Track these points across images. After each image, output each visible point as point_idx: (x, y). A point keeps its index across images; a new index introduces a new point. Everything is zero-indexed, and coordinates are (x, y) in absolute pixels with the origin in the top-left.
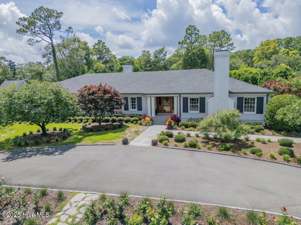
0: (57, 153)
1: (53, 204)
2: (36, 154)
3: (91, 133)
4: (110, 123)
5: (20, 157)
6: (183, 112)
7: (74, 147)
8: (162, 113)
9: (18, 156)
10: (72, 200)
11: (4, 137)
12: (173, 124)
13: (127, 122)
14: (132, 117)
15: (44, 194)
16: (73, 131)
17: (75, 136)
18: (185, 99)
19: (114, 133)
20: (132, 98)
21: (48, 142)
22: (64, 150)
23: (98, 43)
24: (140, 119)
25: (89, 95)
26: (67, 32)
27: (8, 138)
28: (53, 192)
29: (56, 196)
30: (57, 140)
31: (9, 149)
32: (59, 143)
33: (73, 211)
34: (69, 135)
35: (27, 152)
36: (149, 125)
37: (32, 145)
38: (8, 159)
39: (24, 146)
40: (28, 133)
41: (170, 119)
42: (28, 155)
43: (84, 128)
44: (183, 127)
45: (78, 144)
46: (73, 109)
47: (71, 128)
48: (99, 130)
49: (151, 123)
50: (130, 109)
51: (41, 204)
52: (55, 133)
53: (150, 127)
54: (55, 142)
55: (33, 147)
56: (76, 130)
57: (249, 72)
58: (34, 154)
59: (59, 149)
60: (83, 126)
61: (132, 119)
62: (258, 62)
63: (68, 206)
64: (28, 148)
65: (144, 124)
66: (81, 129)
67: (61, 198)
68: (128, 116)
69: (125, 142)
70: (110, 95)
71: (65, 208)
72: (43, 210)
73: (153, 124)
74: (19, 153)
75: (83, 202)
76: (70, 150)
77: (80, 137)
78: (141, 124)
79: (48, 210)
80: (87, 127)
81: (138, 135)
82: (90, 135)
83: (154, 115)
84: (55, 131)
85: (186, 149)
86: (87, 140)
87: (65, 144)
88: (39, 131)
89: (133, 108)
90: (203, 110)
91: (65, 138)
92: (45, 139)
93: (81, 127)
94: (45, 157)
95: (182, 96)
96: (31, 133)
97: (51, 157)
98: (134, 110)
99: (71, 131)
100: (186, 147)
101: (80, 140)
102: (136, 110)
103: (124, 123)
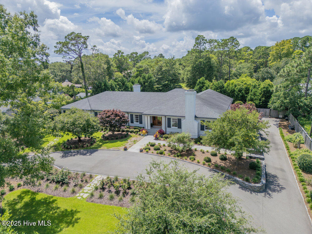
0: (88, 154)
1: (88, 179)
2: (77, 154)
3: (108, 141)
4: (121, 132)
5: (69, 156)
6: (168, 127)
7: (97, 151)
8: (156, 125)
9: (68, 155)
10: (96, 178)
11: (56, 141)
12: (158, 136)
13: (131, 132)
14: (135, 129)
15: (84, 175)
16: (97, 139)
17: (98, 143)
18: (169, 119)
19: (121, 141)
20: (136, 115)
21: (83, 147)
22: (91, 153)
23: (118, 52)
24: (140, 131)
25: (107, 117)
26: (92, 50)
27: (59, 142)
28: (88, 175)
29: (89, 176)
30: (87, 146)
31: (62, 150)
32: (89, 148)
33: (96, 182)
34: (94, 142)
35: (72, 153)
36: (145, 136)
37: (74, 148)
38: (63, 156)
39: (70, 148)
40: (70, 139)
41: (157, 132)
42: (73, 155)
43: (103, 136)
44: (165, 139)
45: (99, 149)
46: (96, 128)
47: (96, 136)
48: (112, 139)
49: (147, 134)
50: (135, 123)
51: (83, 179)
52: (86, 139)
53: (145, 137)
54: (86, 147)
55: (75, 150)
56: (98, 138)
57: (244, 83)
58: (76, 154)
59: (89, 151)
60: (103, 135)
61: (135, 130)
62: (272, 62)
63: (94, 180)
64: (72, 150)
65: (142, 135)
66: (101, 137)
67: (91, 177)
68: (133, 128)
69: (125, 149)
70: (119, 117)
71: (93, 181)
72: (84, 181)
73: (148, 135)
74: (68, 153)
75: (100, 179)
76: (95, 153)
77: (101, 144)
78: (140, 135)
79: (86, 181)
80: (105, 135)
81: (135, 143)
82: (107, 143)
83: (149, 128)
84: (85, 138)
85: (157, 155)
86: (105, 146)
87: (92, 148)
88: (76, 138)
89: (136, 122)
90: (180, 127)
91: (92, 144)
92: (81, 144)
93: (102, 135)
94: (82, 156)
95: (167, 117)
96: (72, 139)
97: (85, 156)
98: (137, 123)
99: (95, 138)
100: (158, 154)
101: (100, 146)
102: (139, 123)
103: (129, 133)
